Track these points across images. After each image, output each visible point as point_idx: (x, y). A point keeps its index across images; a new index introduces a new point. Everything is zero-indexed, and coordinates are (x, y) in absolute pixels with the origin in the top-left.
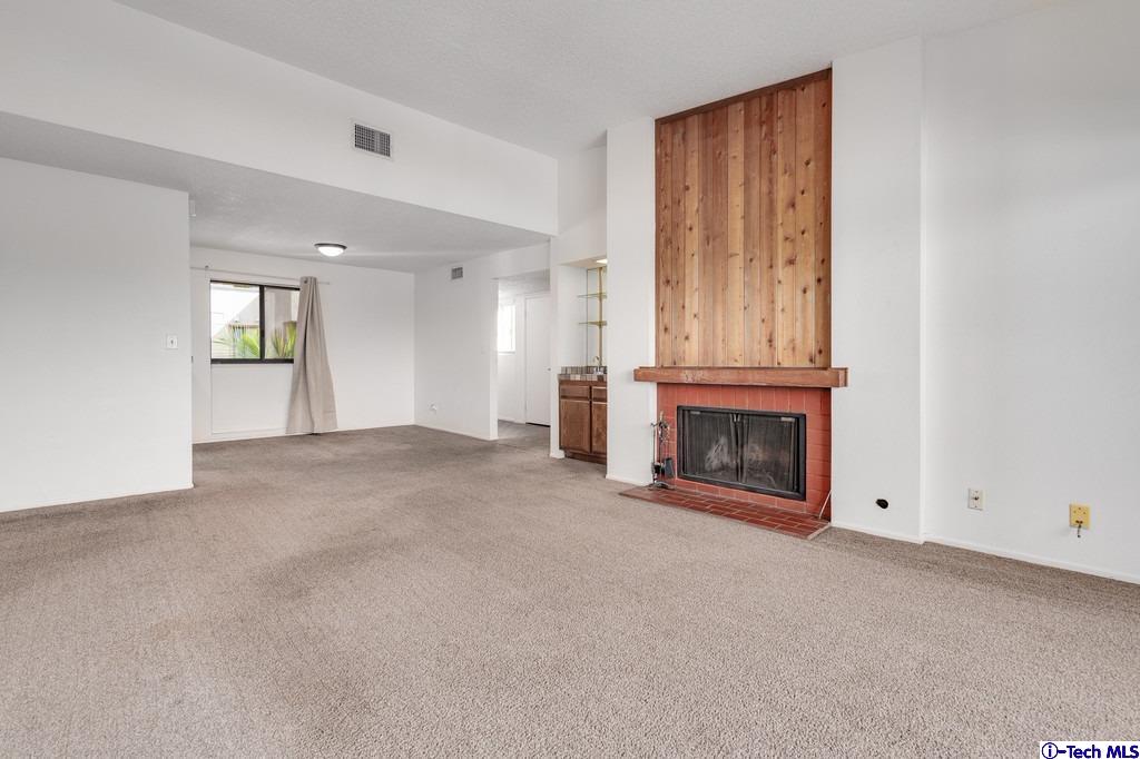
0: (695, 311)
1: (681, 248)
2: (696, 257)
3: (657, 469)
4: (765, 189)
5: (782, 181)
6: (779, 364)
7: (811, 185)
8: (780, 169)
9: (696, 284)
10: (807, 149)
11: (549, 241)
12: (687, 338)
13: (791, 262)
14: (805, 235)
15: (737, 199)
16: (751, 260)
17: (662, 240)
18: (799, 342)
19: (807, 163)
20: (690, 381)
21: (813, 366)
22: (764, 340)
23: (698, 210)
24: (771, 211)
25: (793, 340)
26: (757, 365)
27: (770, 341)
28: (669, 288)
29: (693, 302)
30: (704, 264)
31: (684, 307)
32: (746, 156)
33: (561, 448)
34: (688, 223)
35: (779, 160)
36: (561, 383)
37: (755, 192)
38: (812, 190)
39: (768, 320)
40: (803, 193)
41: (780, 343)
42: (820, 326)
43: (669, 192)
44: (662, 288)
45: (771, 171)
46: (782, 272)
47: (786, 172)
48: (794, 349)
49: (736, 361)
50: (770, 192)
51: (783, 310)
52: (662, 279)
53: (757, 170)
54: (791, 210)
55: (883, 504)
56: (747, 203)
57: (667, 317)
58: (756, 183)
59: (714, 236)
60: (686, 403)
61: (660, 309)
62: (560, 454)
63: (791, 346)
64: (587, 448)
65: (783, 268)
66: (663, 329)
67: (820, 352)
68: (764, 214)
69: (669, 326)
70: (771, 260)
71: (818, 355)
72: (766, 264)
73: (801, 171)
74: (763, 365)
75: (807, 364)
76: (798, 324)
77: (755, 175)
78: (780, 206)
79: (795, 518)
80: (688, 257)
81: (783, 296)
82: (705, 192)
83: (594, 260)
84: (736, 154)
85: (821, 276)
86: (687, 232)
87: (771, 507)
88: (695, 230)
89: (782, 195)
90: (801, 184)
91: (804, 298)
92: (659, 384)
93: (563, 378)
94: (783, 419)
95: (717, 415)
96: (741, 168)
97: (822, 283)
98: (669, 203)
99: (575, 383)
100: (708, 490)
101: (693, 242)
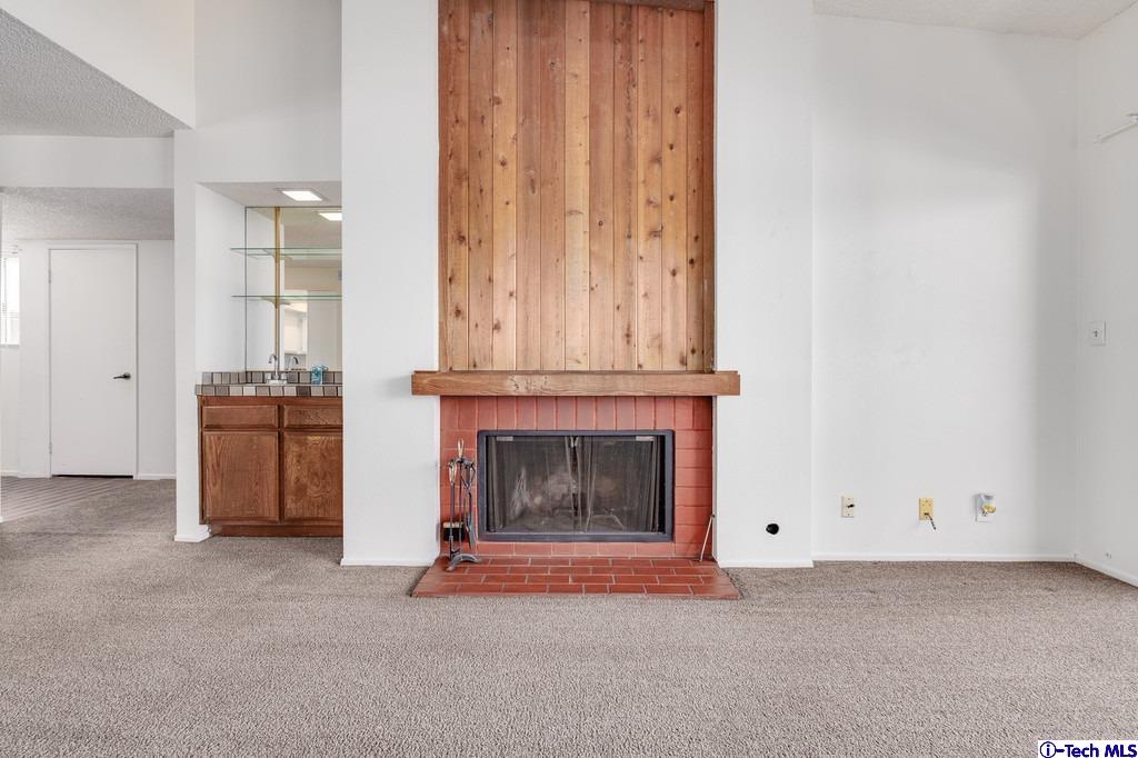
0: (512, 286)
1: (486, 187)
2: (512, 207)
3: (445, 535)
4: (620, 129)
5: (643, 126)
6: (640, 366)
7: (682, 139)
8: (640, 111)
9: (512, 249)
10: (676, 93)
11: (171, 135)
12: (497, 327)
13: (655, 233)
14: (674, 201)
15: (578, 137)
16: (600, 224)
17: (451, 172)
18: (667, 338)
19: (677, 111)
20: (522, 391)
21: (684, 368)
22: (620, 334)
23: (515, 138)
24: (629, 162)
25: (659, 336)
26: (610, 369)
27: (628, 336)
28: (464, 249)
29: (507, 275)
30: (527, 218)
31: (490, 280)
32: (593, 79)
33: (203, 520)
34: (501, 154)
35: (639, 94)
36: (204, 401)
37: (606, 131)
38: (683, 149)
39: (624, 307)
40: (671, 147)
41: (642, 337)
42: (692, 319)
43: (464, 100)
44: (451, 247)
45: (629, 109)
46: (641, 245)
47: (649, 115)
48: (660, 347)
49: (579, 362)
50: (628, 137)
51: (646, 295)
52: (451, 233)
53: (610, 101)
54: (656, 166)
55: (773, 529)
56: (594, 145)
57: (458, 293)
58: (608, 119)
59: (540, 180)
60: (493, 425)
61: (447, 279)
62: (202, 533)
63: (657, 343)
64: (273, 514)
65: (647, 240)
66: (451, 311)
67: (693, 351)
68: (619, 164)
69: (464, 307)
70: (629, 227)
71: (690, 355)
72: (621, 230)
73: (669, 116)
74: (617, 368)
75: (677, 367)
76: (668, 315)
77: (606, 108)
78: (641, 159)
79: (662, 566)
80: (499, 205)
81: (643, 278)
82: (527, 112)
83: (279, 188)
84: (577, 72)
85: (694, 257)
86: (498, 167)
87: (630, 556)
88: (512, 167)
89: (643, 144)
90: (669, 138)
91: (674, 282)
92: (443, 398)
93: (211, 392)
94: (638, 439)
95: (543, 440)
96: (586, 92)
97: (696, 265)
98: (464, 114)
99: (243, 400)
100: (534, 550)
101: (506, 185)
